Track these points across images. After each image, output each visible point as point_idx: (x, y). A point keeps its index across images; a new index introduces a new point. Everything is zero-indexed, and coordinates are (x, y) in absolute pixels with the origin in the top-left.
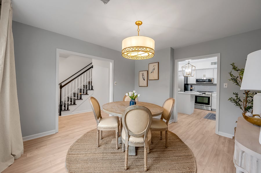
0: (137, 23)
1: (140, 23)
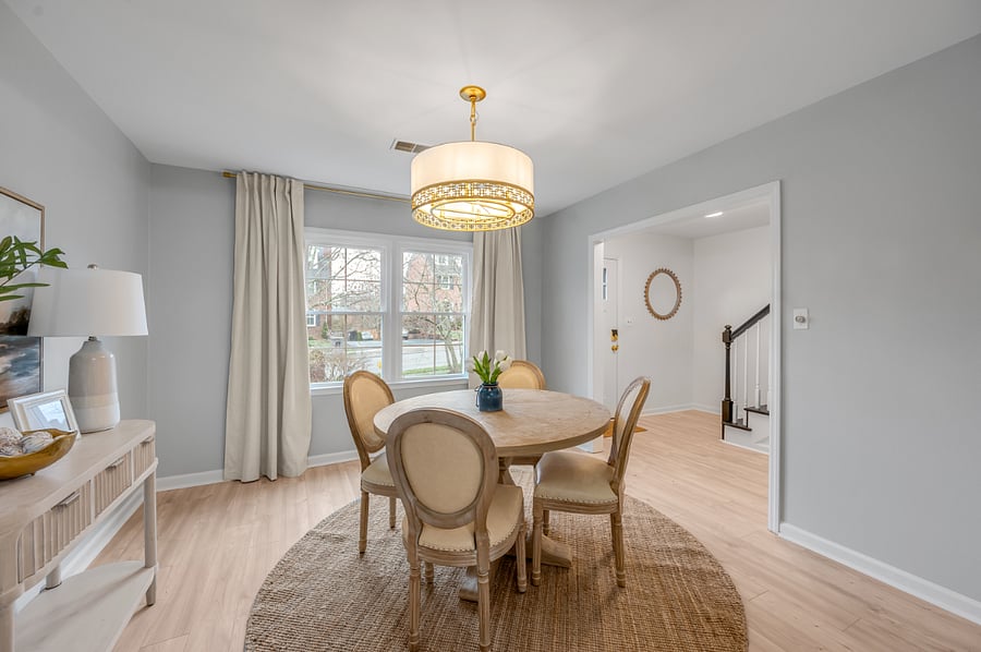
0: (469, 92)
1: (478, 92)
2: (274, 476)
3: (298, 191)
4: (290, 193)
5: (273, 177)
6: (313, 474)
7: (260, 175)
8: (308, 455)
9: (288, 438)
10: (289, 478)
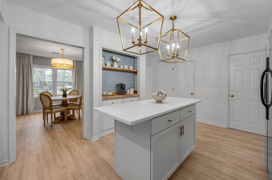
2: (25, 114)
3: (31, 57)
4: (29, 58)
5: (25, 55)
6: (35, 113)
7: (22, 54)
8: (34, 110)
9: (29, 107)
10: (29, 114)
